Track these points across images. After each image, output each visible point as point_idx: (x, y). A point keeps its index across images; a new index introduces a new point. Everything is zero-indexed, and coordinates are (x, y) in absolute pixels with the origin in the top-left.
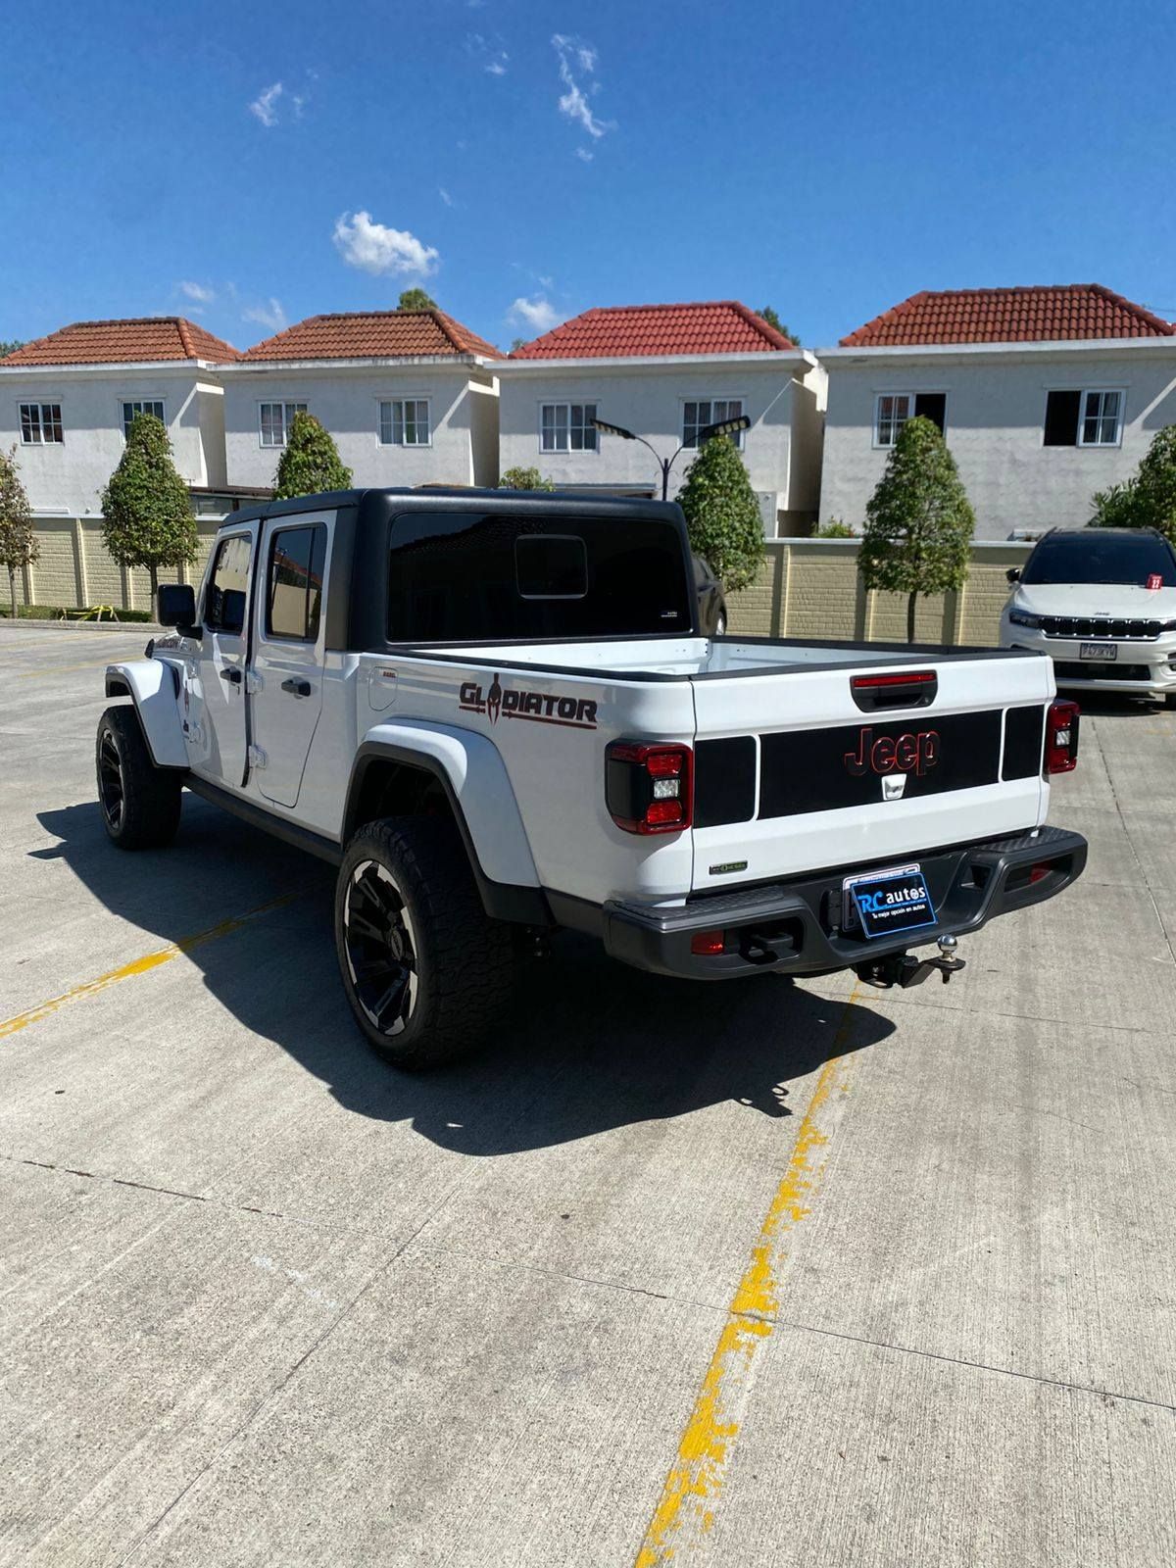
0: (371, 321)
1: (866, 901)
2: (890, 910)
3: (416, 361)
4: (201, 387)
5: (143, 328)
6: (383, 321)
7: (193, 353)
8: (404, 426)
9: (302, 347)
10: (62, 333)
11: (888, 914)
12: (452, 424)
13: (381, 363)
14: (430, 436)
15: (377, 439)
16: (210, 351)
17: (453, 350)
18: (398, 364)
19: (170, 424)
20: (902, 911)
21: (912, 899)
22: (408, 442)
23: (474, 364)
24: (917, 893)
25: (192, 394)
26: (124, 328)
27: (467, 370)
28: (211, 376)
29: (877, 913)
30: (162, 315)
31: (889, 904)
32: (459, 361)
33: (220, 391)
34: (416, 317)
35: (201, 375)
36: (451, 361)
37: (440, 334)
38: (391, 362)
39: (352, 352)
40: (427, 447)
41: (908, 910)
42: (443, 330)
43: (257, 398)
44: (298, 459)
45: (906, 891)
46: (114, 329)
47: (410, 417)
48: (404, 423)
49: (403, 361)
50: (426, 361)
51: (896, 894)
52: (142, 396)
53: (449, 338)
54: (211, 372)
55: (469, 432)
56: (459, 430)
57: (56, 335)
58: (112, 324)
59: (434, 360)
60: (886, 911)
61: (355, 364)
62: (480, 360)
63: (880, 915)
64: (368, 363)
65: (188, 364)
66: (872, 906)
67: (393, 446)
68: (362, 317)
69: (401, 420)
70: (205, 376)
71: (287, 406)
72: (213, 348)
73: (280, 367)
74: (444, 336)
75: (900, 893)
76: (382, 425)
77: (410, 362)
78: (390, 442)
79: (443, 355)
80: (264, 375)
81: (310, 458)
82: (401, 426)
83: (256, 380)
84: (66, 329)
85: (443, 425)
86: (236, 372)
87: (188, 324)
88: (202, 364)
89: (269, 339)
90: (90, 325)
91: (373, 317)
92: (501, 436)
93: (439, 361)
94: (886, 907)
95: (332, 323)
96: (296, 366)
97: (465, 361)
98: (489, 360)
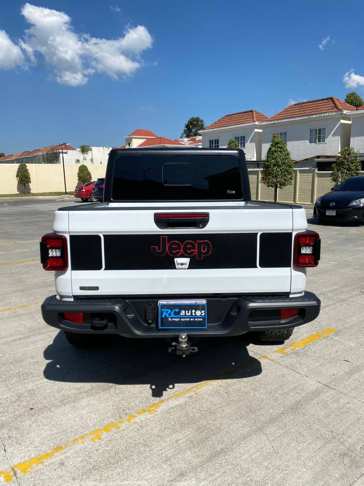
0: (311, 103)
1: (167, 312)
2: (181, 318)
3: (322, 115)
4: (256, 130)
5: (243, 114)
6: (315, 103)
7: (255, 120)
8: (317, 137)
9: (287, 115)
10: (222, 118)
11: (179, 319)
12: (334, 135)
13: (311, 117)
14: (326, 140)
15: (308, 142)
16: (261, 119)
17: (336, 110)
18: (316, 116)
19: (247, 142)
20: (188, 319)
21: (196, 315)
22: (318, 142)
23: (343, 113)
24: (200, 313)
25: (254, 132)
26: (238, 115)
27: (340, 116)
28: (259, 127)
29: (172, 318)
30: (249, 110)
31: (181, 315)
32: (338, 113)
33: (261, 131)
34: (326, 100)
35: (256, 126)
36: (334, 113)
37: (333, 105)
38: (314, 116)
39: (303, 114)
40: (325, 143)
41: (192, 320)
42: (334, 103)
43: (272, 132)
44: (272, 150)
45: (193, 311)
46: (236, 115)
47: (320, 134)
48: (317, 136)
49: (318, 116)
50: (326, 114)
51: (187, 311)
52: (240, 134)
53: (336, 106)
54: (259, 125)
55: (340, 137)
56: (336, 137)
57: (220, 119)
58: (235, 114)
59: (329, 114)
60: (178, 318)
61: (302, 118)
62: (345, 112)
63: (173, 319)
64: (307, 117)
65: (252, 124)
66: (170, 314)
67: (313, 144)
68: (308, 103)
69: (317, 135)
70: (257, 127)
71: (281, 134)
72: (261, 118)
73: (279, 121)
74: (334, 105)
75: (190, 311)
76: (310, 137)
77: (320, 115)
78: (312, 143)
79: (333, 112)
80: (274, 125)
81: (277, 149)
82: (316, 137)
83: (273, 126)
84: (223, 117)
85: (330, 136)
86: (266, 125)
87: (255, 111)
88: (256, 123)
89: (278, 113)
90: (229, 115)
91: (312, 102)
92: (351, 138)
93: (330, 114)
94: (179, 316)
95: (298, 106)
96: (284, 121)
97: (340, 113)
98: (348, 111)
